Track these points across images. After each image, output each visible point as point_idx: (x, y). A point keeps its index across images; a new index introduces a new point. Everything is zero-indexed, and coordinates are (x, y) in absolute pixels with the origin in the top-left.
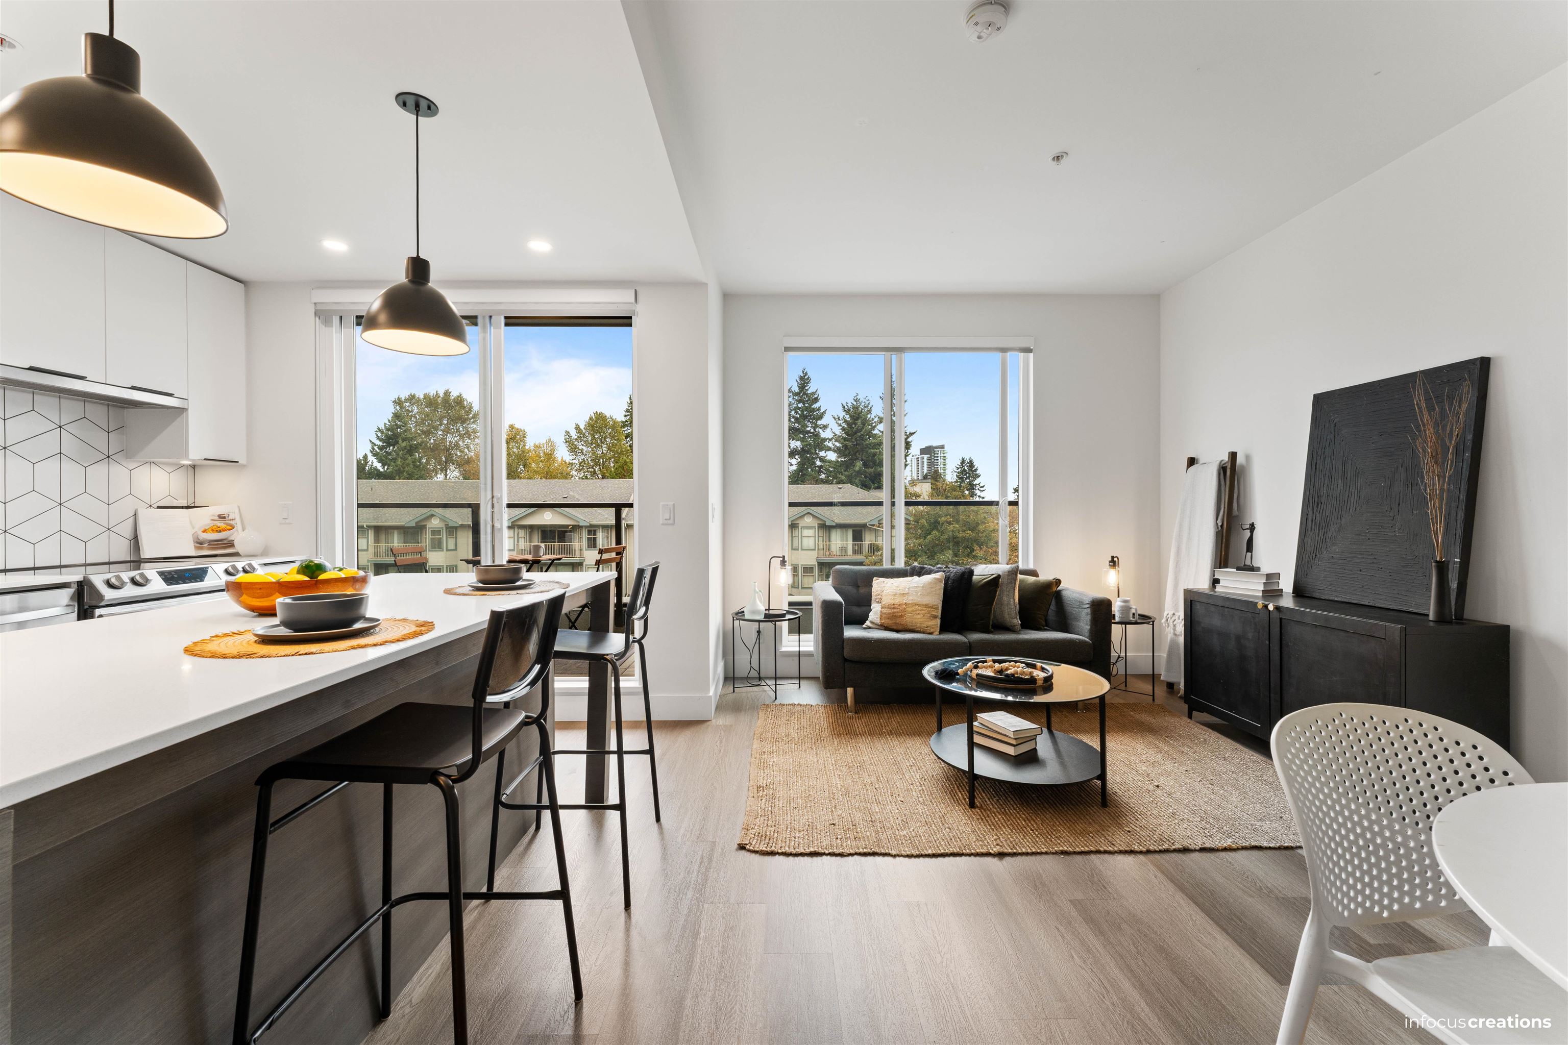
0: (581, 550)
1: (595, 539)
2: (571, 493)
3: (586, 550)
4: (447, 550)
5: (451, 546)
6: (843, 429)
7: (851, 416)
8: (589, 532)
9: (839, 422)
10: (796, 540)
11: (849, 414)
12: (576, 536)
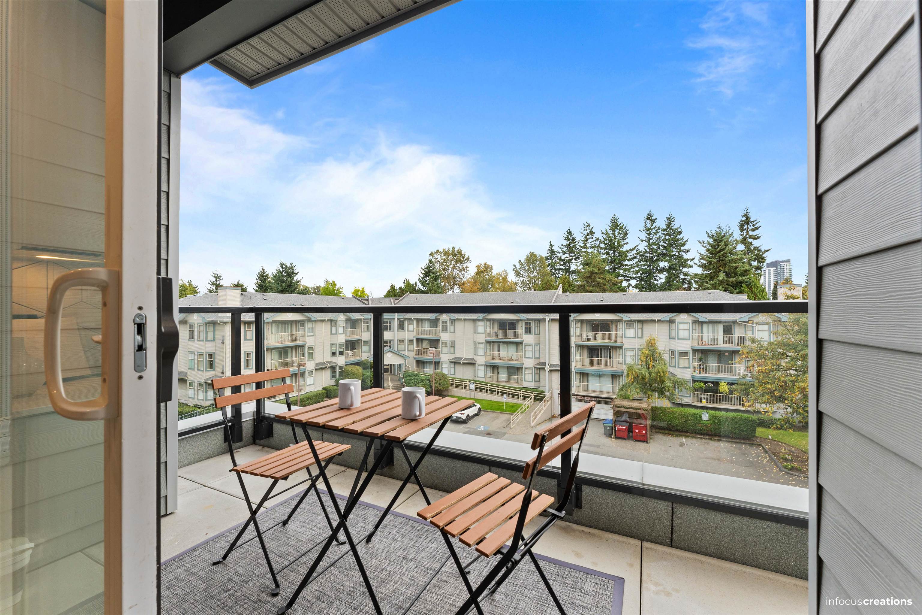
1: (530, 328)
2: (516, 300)
3: (524, 334)
4: (450, 332)
6: (708, 250)
7: (714, 240)
8: (527, 324)
9: (704, 245)
10: (673, 332)
11: (712, 238)
12: (519, 326)
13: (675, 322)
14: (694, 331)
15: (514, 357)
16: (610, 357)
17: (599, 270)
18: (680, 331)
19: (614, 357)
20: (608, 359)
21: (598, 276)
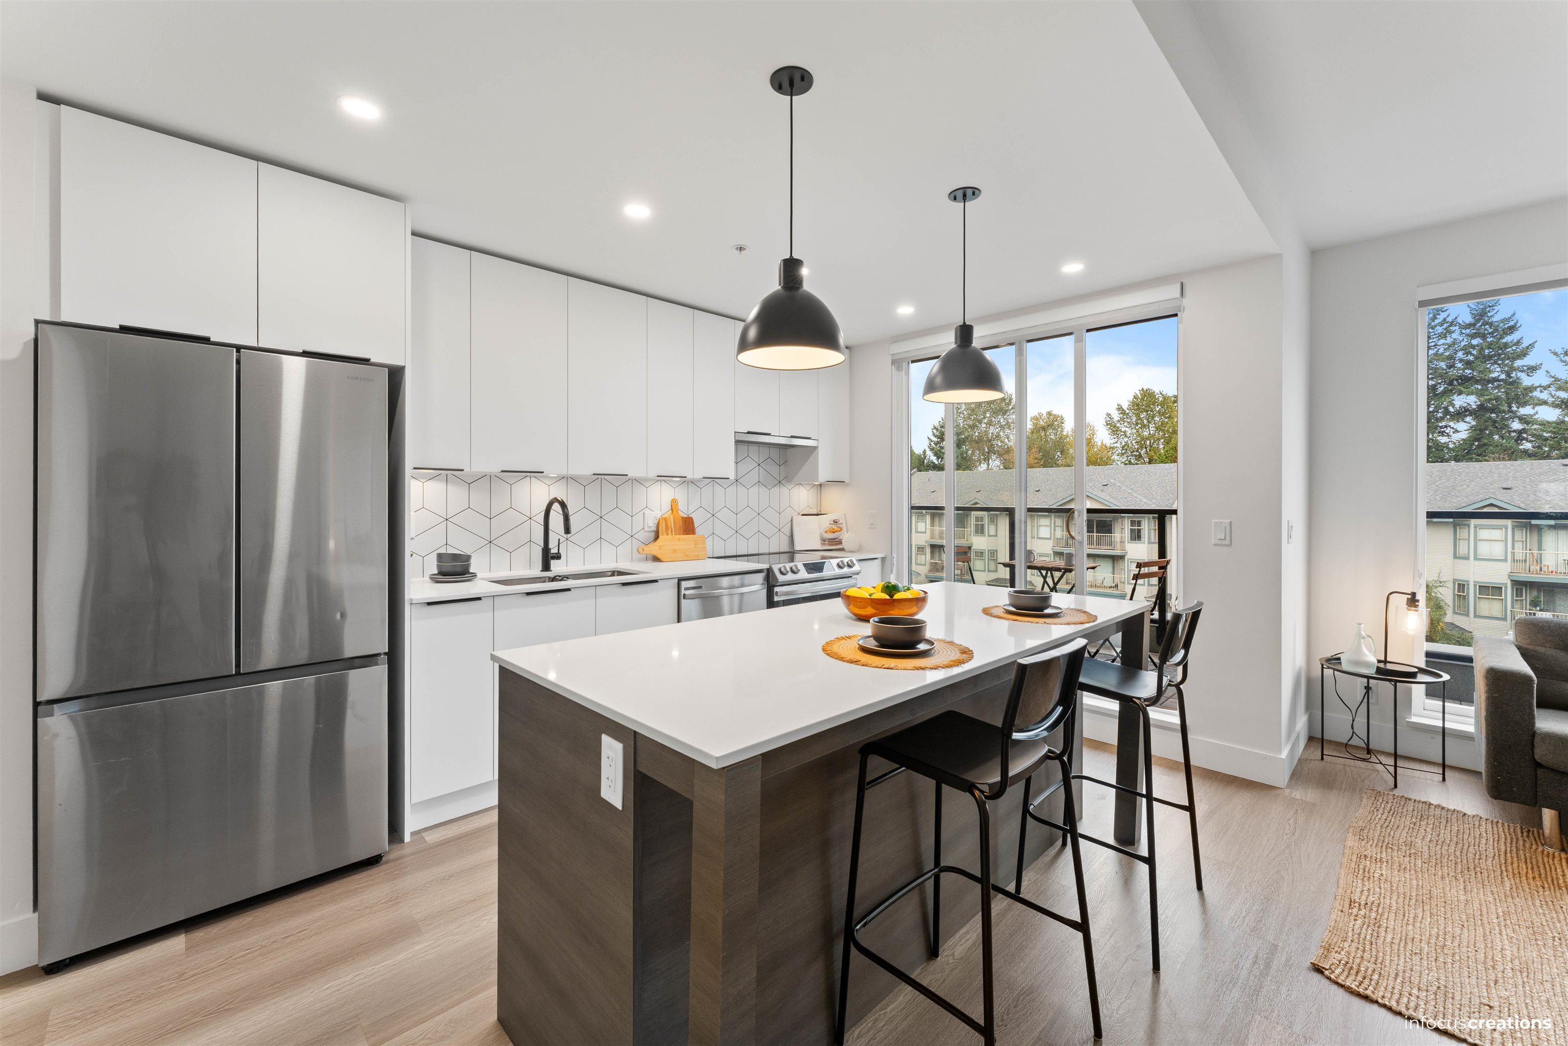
0: (1122, 541)
1: (1139, 531)
2: (1112, 480)
3: (1128, 542)
4: (989, 536)
5: (992, 532)
8: (1133, 523)
10: (1462, 541)
12: (1117, 528)
13: (1468, 525)
14: (1518, 544)
15: (1108, 582)
18: (1480, 544)
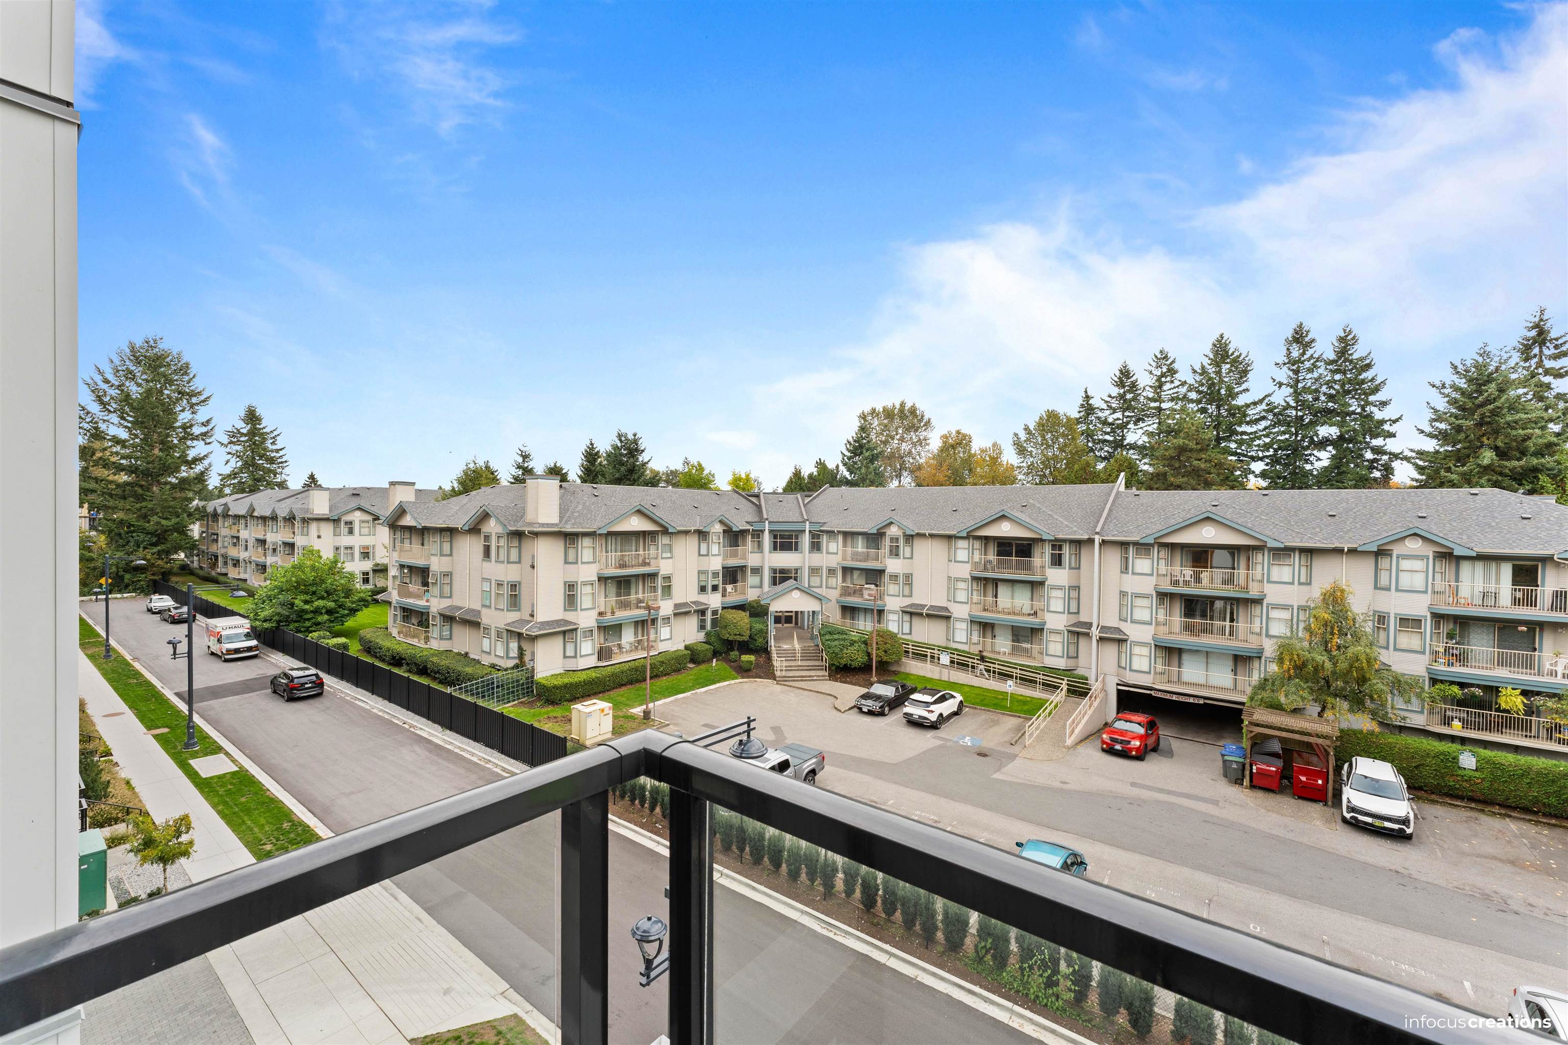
0: (1043, 567)
1: (1060, 555)
2: (1031, 501)
3: (1049, 567)
4: (904, 558)
6: (1453, 402)
7: (1470, 381)
8: (1054, 547)
9: (1446, 391)
11: (1465, 376)
12: (1037, 551)
13: (1391, 556)
14: (1438, 576)
15: (1027, 609)
16: (1232, 620)
17: (1197, 444)
18: (1401, 574)
19: (1240, 619)
20: (1228, 623)
21: (1195, 455)
